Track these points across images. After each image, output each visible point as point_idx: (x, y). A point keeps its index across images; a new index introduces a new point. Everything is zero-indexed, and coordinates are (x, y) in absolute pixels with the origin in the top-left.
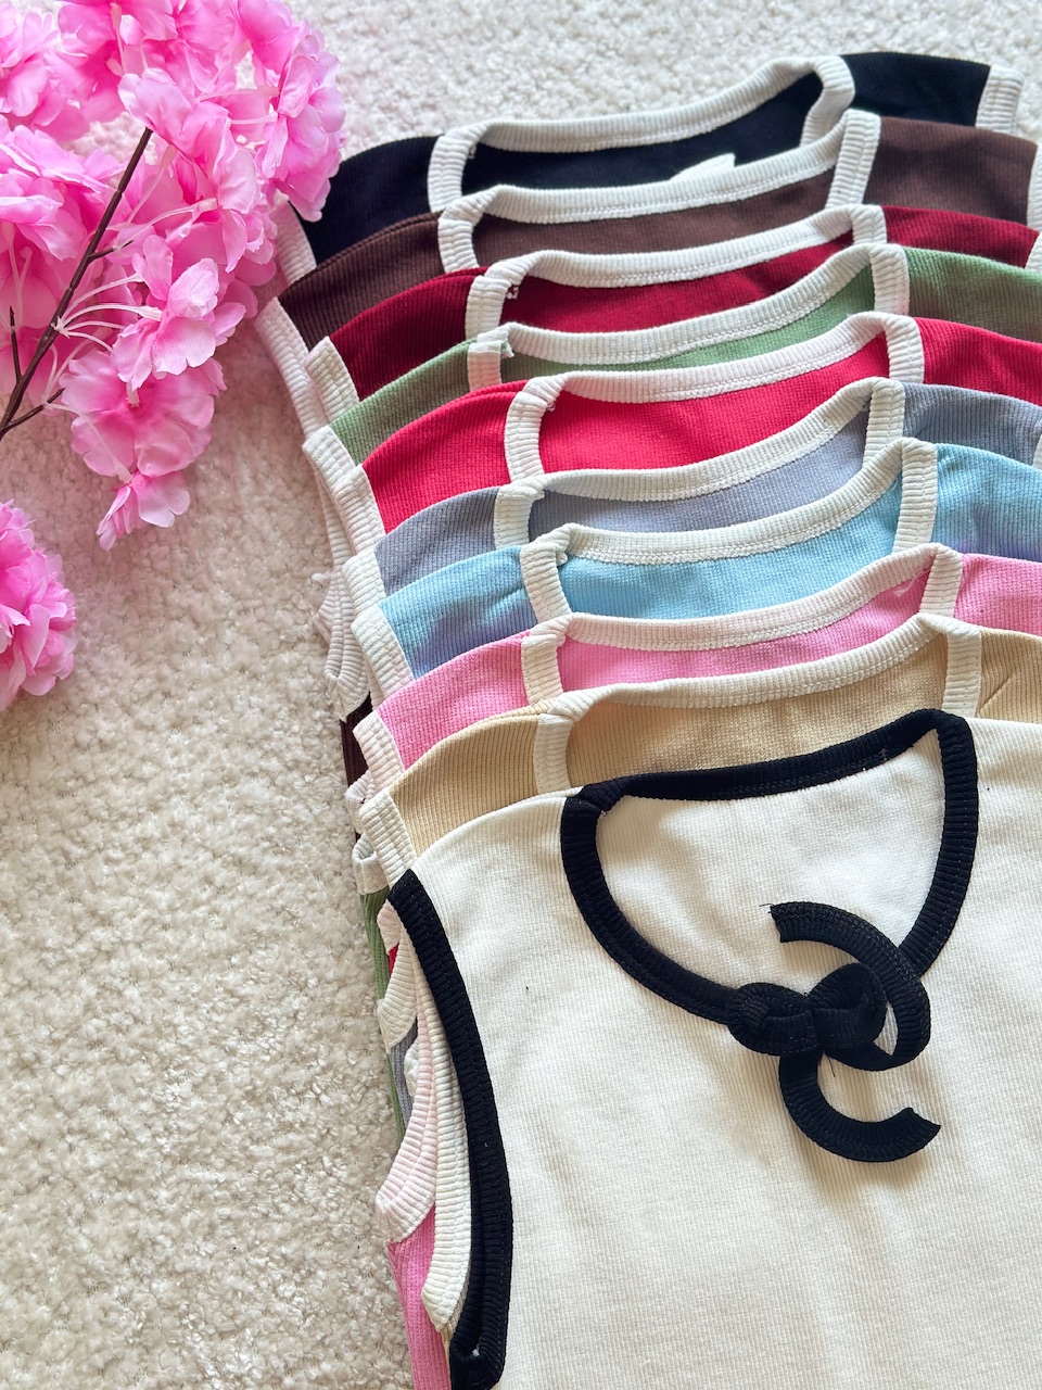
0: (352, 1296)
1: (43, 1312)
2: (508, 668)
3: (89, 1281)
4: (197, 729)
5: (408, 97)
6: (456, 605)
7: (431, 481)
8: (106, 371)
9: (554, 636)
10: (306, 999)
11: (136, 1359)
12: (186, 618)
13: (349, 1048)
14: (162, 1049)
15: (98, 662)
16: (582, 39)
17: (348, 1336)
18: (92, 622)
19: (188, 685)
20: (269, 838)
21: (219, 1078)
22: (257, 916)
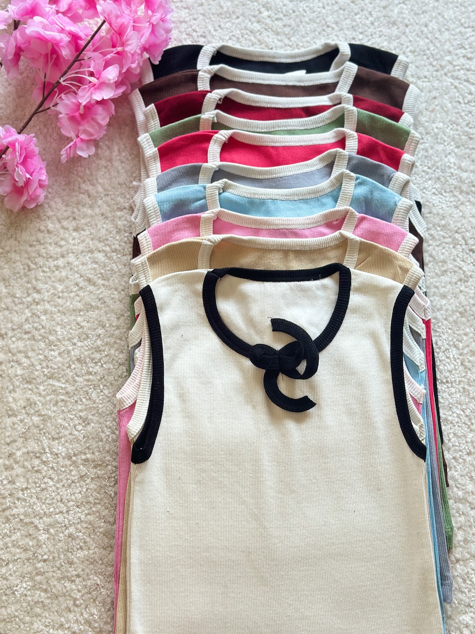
0: (102, 434)
2: (195, 224)
3: (10, 413)
4: (82, 232)
5: (196, 32)
6: (181, 200)
7: (182, 158)
8: (74, 101)
9: (213, 215)
10: (104, 331)
11: (21, 442)
12: (86, 194)
13: (116, 350)
14: (50, 338)
15: (52, 203)
16: (260, 23)
17: (98, 447)
18: (52, 189)
19: (82, 216)
20: (101, 274)
21: (69, 352)
22: (92, 299)
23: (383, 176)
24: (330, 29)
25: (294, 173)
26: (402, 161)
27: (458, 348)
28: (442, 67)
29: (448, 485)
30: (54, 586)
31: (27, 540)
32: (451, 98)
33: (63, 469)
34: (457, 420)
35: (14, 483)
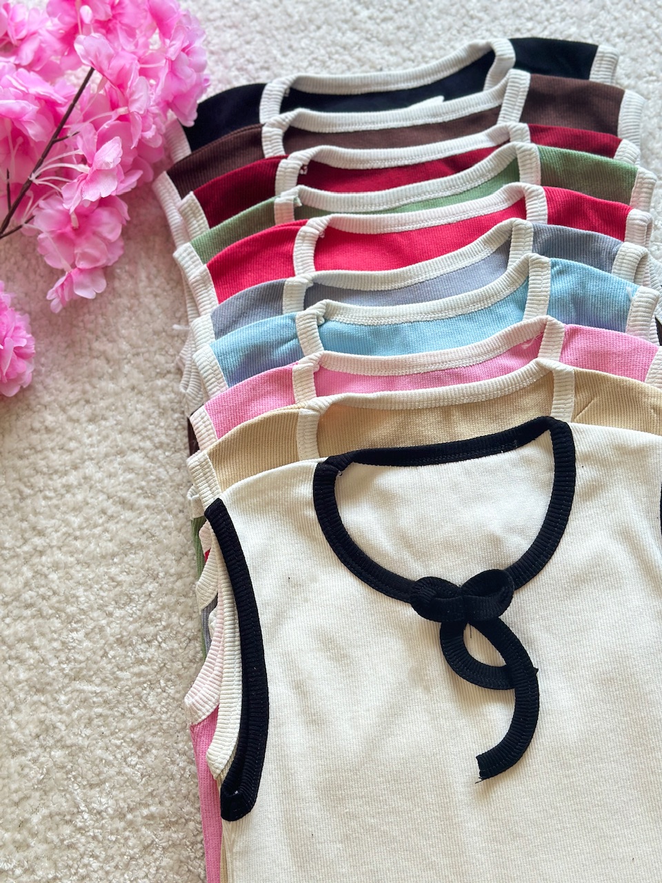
0: (172, 766)
2: (284, 384)
3: (14, 749)
4: (103, 423)
5: (253, 62)
6: (255, 346)
7: (250, 276)
8: (60, 207)
9: (312, 364)
10: (157, 585)
11: (38, 798)
12: (102, 357)
13: (181, 615)
14: (68, 610)
15: (48, 381)
16: (357, 31)
17: (167, 791)
18: (47, 358)
19: (100, 396)
20: (142, 488)
21: (102, 629)
22: (131, 534)
23: (598, 253)
24: (475, 21)
25: (442, 272)
26: (628, 222)
35: (34, 871)
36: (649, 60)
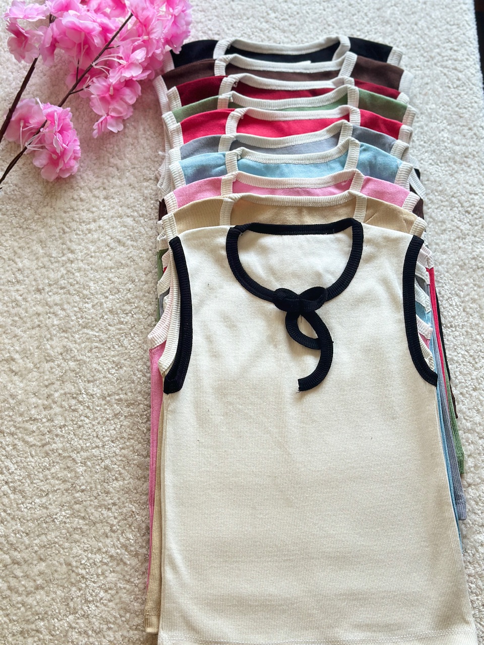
0: (133, 376)
1: (31, 365)
2: (216, 186)
3: (48, 358)
4: (112, 200)
5: (211, 30)
6: (203, 166)
8: (104, 84)
9: (232, 178)
10: (134, 285)
11: (59, 385)
12: (115, 167)
13: (145, 302)
14: (84, 293)
15: (84, 175)
16: (268, 23)
17: (130, 388)
18: (84, 163)
19: (112, 187)
20: (130, 236)
21: (101, 304)
22: (122, 258)
23: (384, 143)
24: (331, 27)
25: (304, 142)
26: (401, 131)
27: (460, 297)
28: (432, 58)
29: (457, 417)
30: (92, 514)
31: (66, 472)
32: (441, 84)
33: (98, 408)
34: (462, 359)
35: (53, 421)
36: (418, 59)
